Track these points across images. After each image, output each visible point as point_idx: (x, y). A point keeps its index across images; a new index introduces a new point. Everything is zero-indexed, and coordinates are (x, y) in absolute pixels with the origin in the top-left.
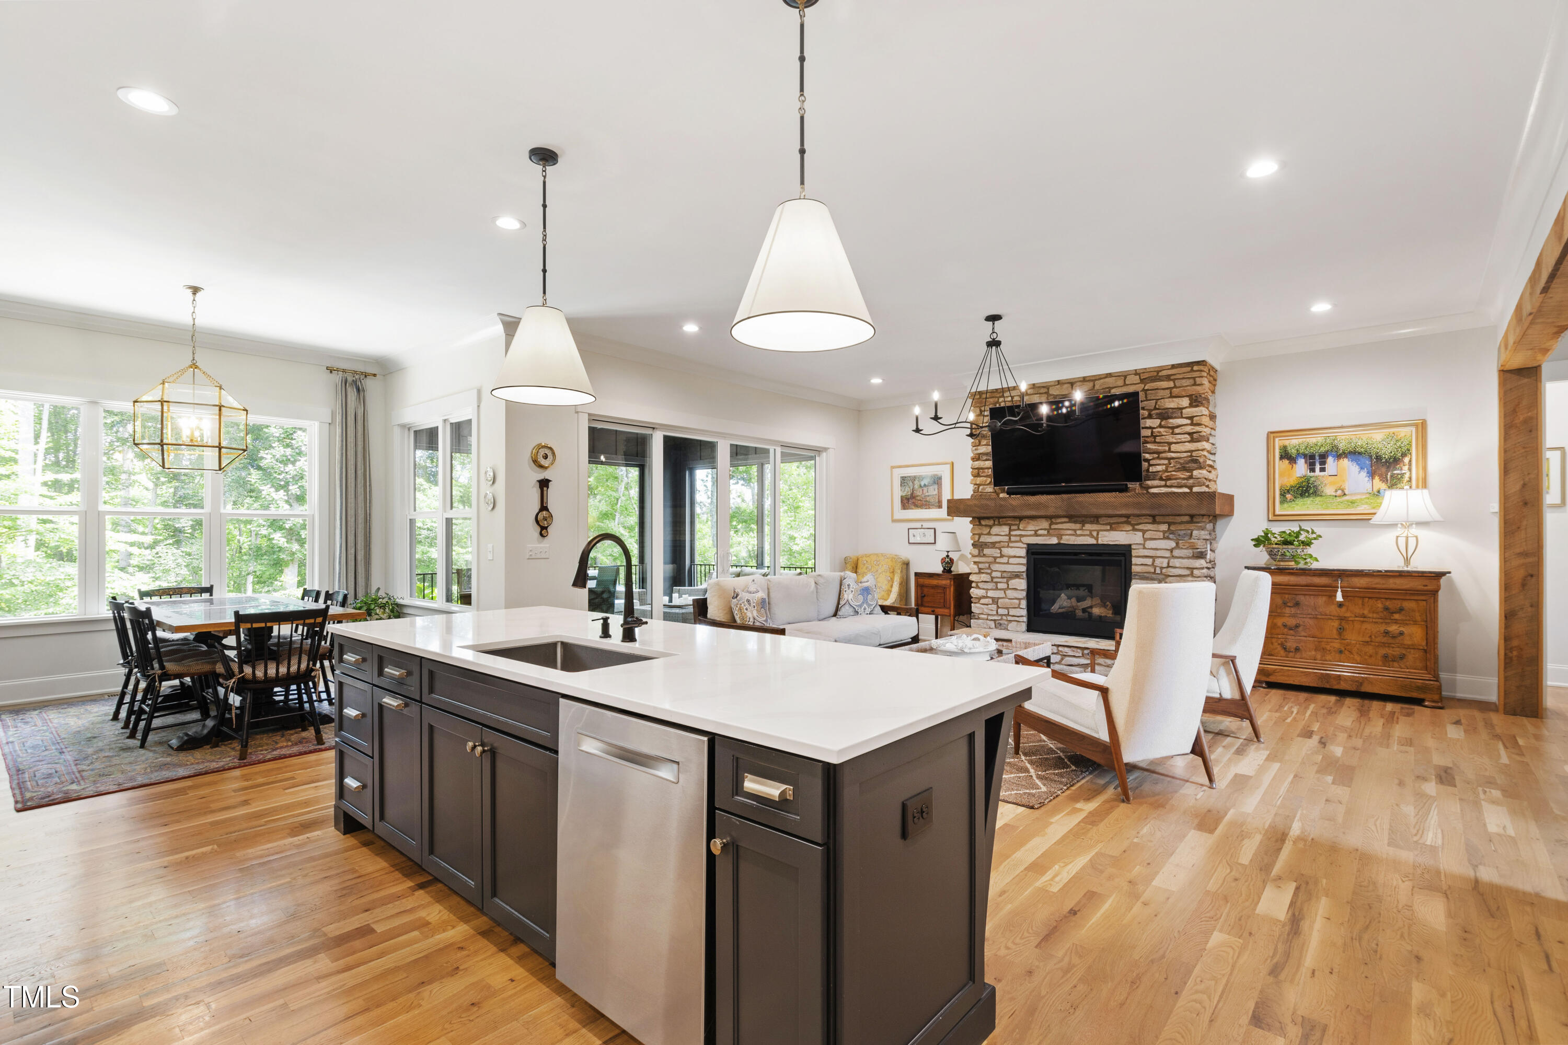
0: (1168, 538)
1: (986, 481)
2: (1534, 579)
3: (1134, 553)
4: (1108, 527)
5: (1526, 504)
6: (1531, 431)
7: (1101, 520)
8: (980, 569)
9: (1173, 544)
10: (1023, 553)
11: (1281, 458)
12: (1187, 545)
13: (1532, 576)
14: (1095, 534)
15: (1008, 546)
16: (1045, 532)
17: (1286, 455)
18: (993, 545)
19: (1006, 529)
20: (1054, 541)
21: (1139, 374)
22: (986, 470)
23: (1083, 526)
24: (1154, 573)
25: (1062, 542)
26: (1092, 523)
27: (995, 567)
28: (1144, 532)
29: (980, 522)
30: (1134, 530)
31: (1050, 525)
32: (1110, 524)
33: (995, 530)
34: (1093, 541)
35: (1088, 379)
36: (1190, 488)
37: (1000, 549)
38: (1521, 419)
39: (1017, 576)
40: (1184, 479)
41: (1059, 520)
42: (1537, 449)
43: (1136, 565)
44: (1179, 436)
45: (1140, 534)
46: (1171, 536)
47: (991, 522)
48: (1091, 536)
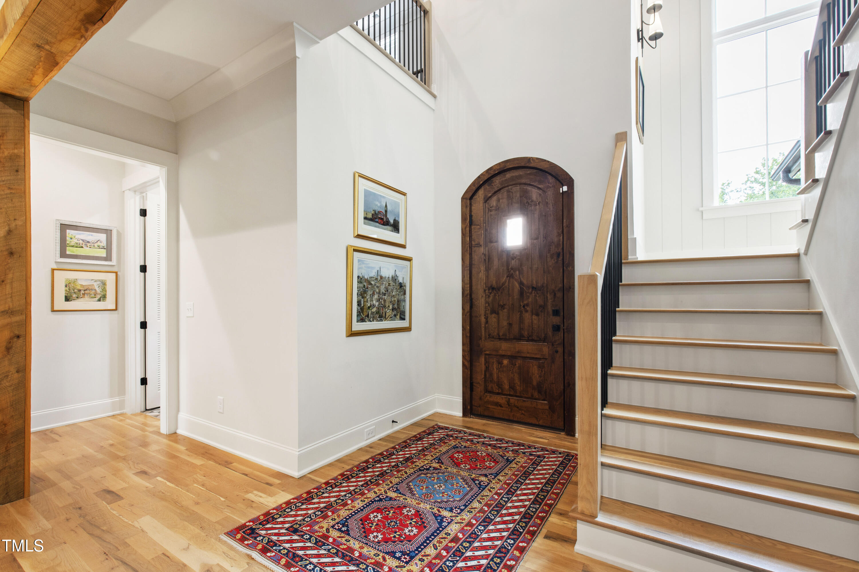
2: (21, 340)
5: (11, 254)
6: (17, 171)
13: (18, 337)
38: (6, 153)
42: (25, 192)
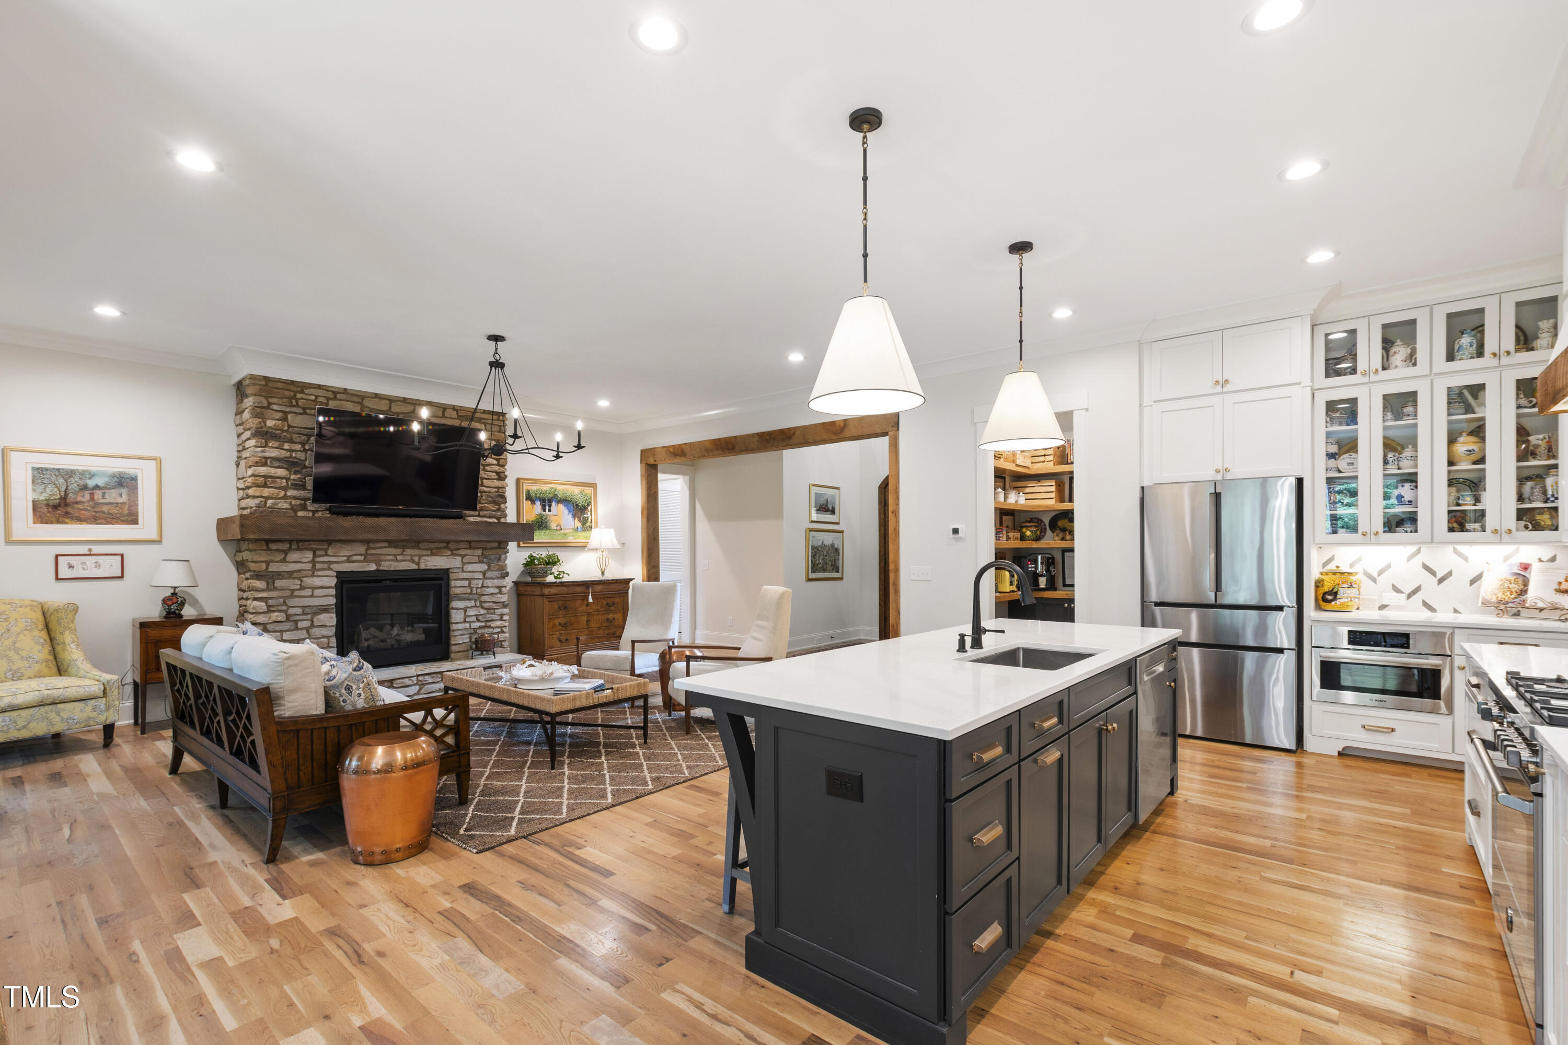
0: (482, 562)
1: (278, 494)
3: (452, 576)
4: (429, 552)
5: (655, 539)
7: (421, 545)
8: (268, 606)
9: (486, 567)
10: (333, 582)
11: (527, 499)
12: (497, 567)
14: (416, 559)
15: (313, 576)
16: (362, 558)
17: (529, 498)
18: (290, 575)
19: (309, 555)
20: (373, 567)
21: (457, 411)
22: (279, 480)
23: (403, 551)
24: (471, 593)
25: (382, 568)
26: (413, 548)
27: (292, 602)
28: (463, 556)
29: (267, 545)
30: (453, 554)
31: (367, 550)
32: (431, 549)
33: (294, 556)
34: (414, 567)
35: (408, 401)
36: (498, 519)
37: (300, 579)
39: (325, 609)
40: (493, 511)
41: (378, 545)
43: (455, 587)
44: (490, 474)
45: (460, 558)
46: (485, 560)
47: (286, 546)
48: (413, 562)
